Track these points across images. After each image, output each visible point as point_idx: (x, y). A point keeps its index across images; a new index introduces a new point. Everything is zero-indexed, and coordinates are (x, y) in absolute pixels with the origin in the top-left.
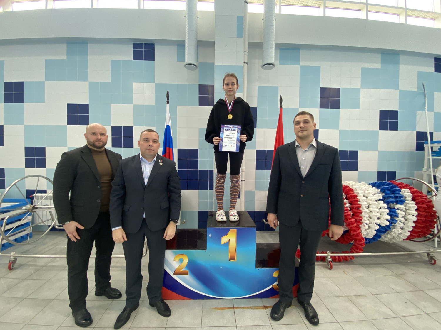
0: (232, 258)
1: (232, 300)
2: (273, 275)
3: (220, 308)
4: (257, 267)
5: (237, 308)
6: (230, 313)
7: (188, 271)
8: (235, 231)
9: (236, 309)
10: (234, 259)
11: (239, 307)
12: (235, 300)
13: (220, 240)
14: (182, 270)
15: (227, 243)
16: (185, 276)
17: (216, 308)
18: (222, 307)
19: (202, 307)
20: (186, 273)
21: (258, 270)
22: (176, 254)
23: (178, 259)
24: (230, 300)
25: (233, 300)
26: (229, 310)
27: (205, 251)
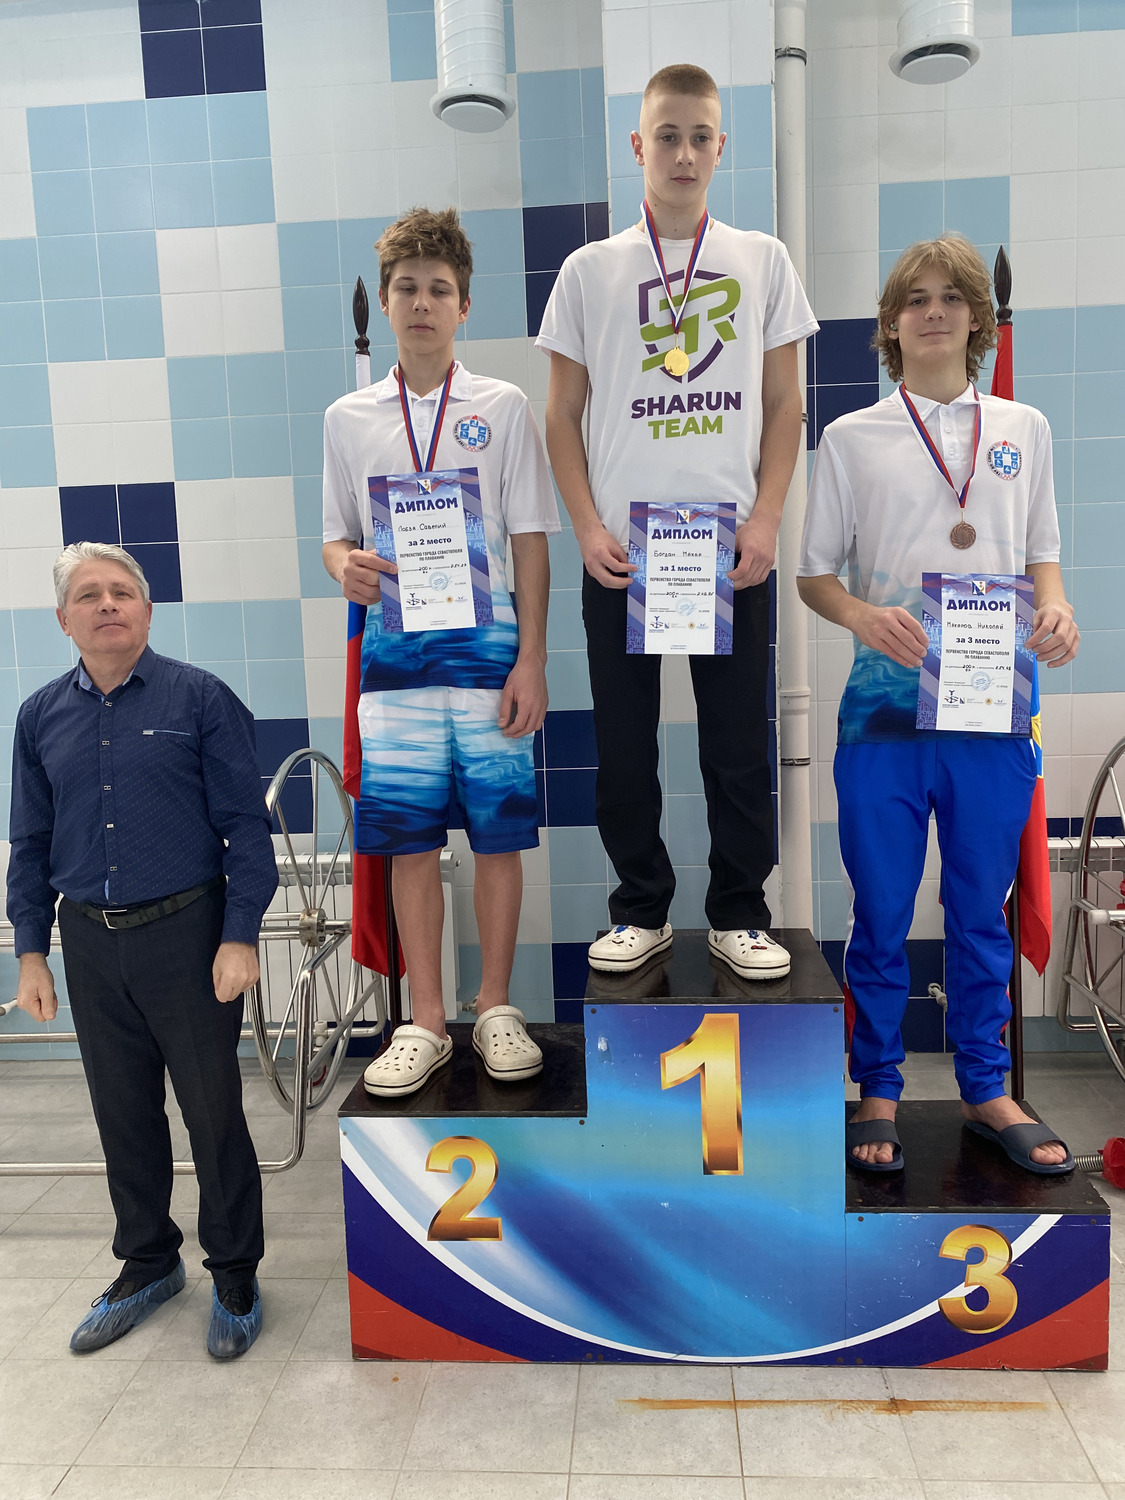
0: (720, 1161)
1: (728, 1368)
2: (939, 1247)
3: (666, 1401)
4: (851, 1206)
5: (747, 1403)
6: (713, 1422)
7: (500, 1220)
8: (732, 1020)
9: (742, 1407)
10: (734, 1166)
11: (761, 1401)
12: (744, 1368)
13: (655, 1069)
14: (471, 1216)
15: (693, 1085)
16: (486, 1244)
17: (643, 1401)
18: (675, 1397)
19: (573, 1393)
20: (492, 1233)
21: (861, 1219)
22: (434, 1137)
23: (444, 1162)
24: (717, 1369)
25: (734, 1368)
26: (707, 1410)
27: (582, 1123)
